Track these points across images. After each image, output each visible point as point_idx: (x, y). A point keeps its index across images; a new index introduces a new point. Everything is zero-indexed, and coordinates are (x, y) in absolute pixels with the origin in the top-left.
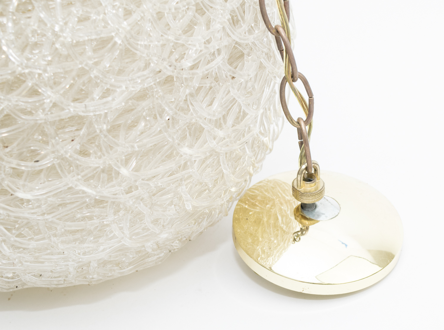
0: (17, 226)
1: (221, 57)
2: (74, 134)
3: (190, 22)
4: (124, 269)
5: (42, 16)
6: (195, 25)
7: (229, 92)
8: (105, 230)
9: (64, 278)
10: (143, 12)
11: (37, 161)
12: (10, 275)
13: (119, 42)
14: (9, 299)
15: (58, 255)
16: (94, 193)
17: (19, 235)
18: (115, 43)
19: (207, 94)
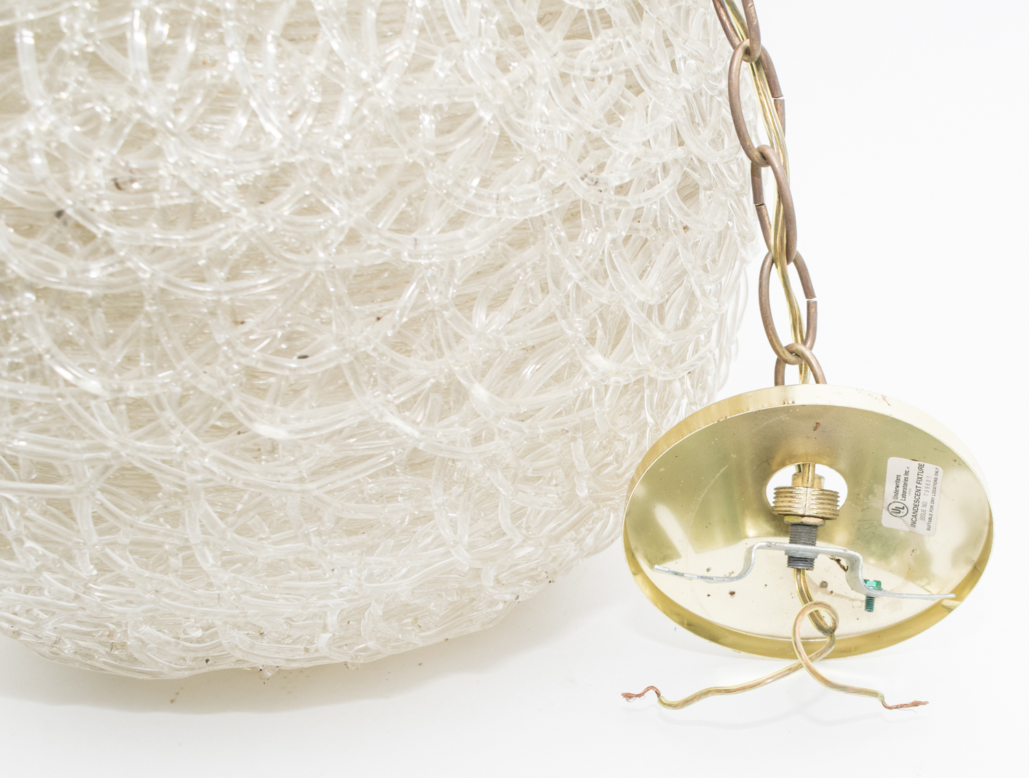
0: (240, 507)
1: (669, 180)
2: (381, 306)
3: (614, 105)
4: (429, 629)
5: (335, 46)
6: (623, 113)
7: (676, 254)
8: (414, 530)
9: (304, 645)
10: (532, 66)
11: (305, 357)
12: (199, 633)
13: (487, 117)
14: (172, 701)
15: (310, 581)
16: (417, 434)
17: (243, 531)
18: (480, 120)
19: (636, 256)
